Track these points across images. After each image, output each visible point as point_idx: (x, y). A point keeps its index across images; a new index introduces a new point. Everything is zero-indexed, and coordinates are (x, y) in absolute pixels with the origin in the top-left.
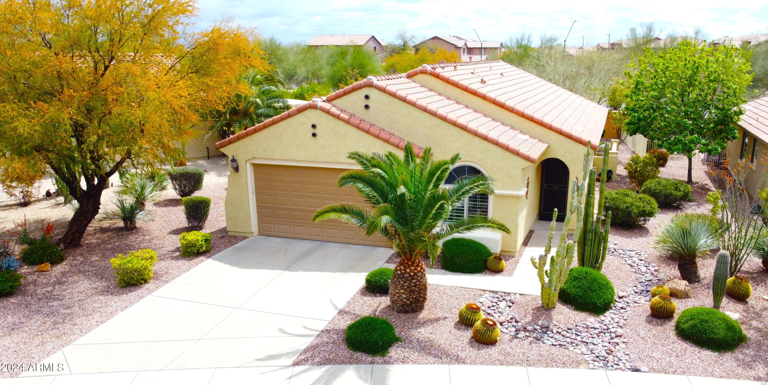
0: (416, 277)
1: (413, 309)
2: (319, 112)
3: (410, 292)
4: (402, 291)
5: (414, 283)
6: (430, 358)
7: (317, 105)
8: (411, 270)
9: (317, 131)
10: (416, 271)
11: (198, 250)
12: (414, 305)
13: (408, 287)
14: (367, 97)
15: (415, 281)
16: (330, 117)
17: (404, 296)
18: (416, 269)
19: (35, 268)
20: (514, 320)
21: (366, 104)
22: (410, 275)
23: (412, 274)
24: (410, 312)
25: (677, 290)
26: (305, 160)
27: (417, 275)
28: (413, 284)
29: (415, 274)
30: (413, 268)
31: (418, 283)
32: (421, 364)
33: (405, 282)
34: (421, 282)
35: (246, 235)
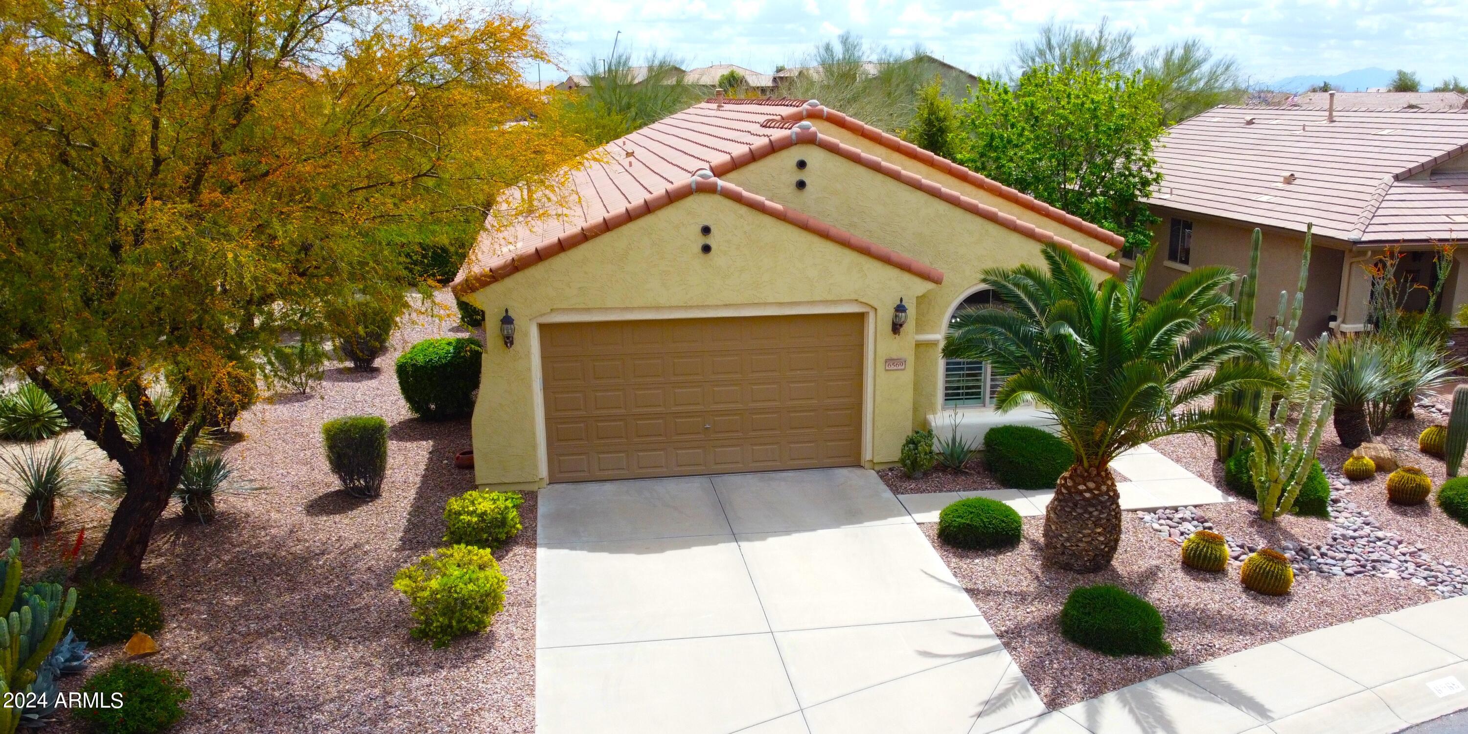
2: (717, 198)
3: (1112, 529)
4: (1098, 530)
5: (1114, 510)
7: (715, 185)
9: (711, 241)
14: (800, 164)
15: (1114, 507)
16: (743, 210)
21: (800, 178)
26: (681, 304)
28: (1113, 513)
35: (527, 488)
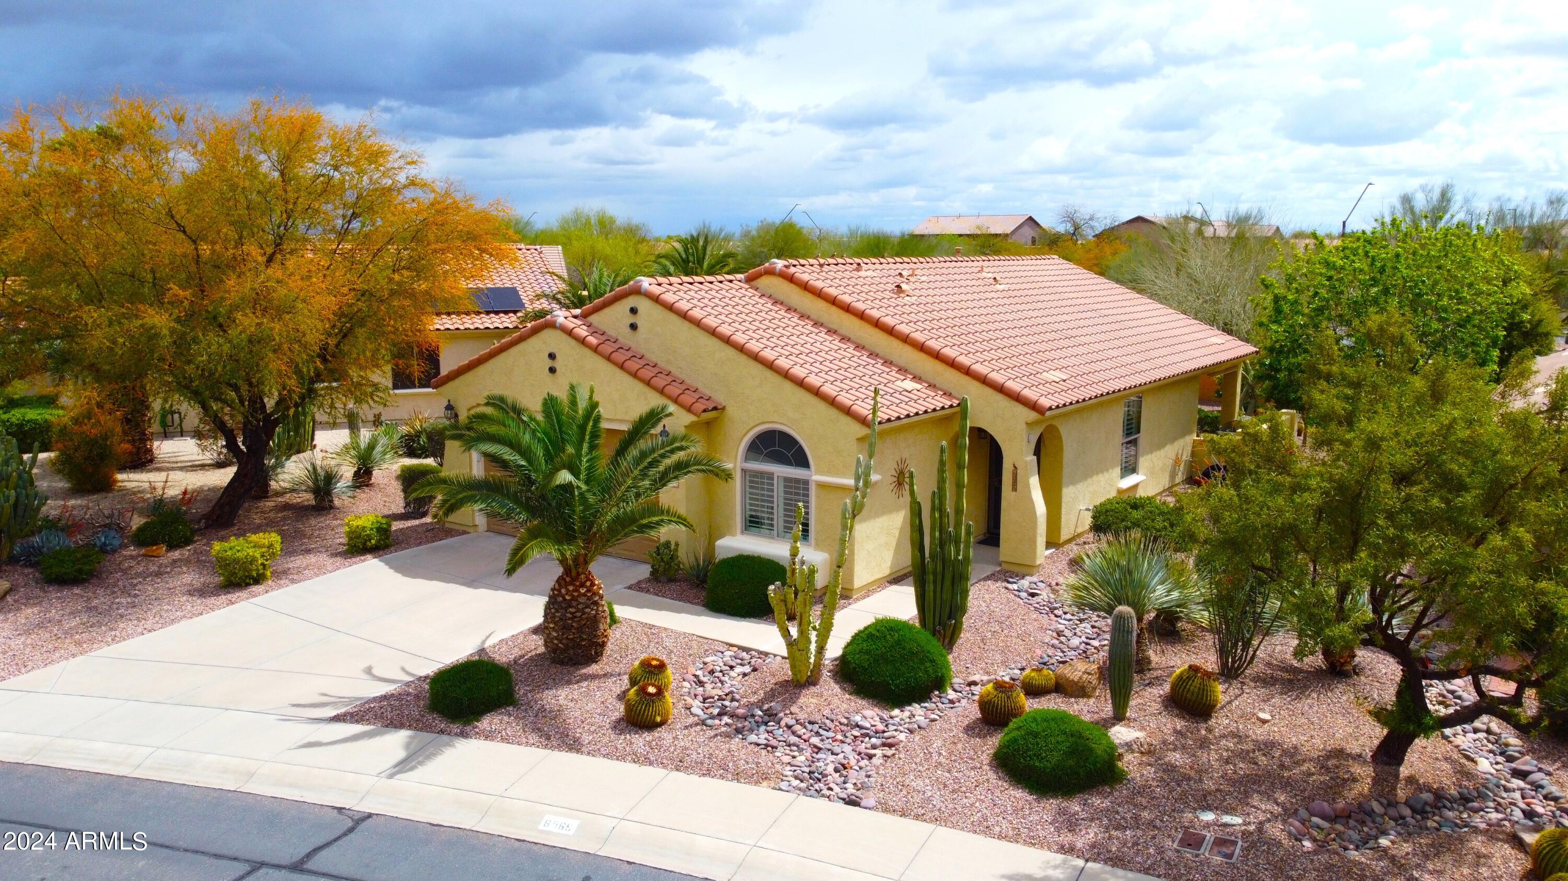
0: (574, 603)
1: (571, 659)
2: (559, 332)
3: (564, 628)
4: (552, 626)
5: (572, 613)
6: (533, 738)
7: (555, 322)
8: (568, 591)
9: (555, 364)
10: (576, 594)
11: (364, 544)
12: (571, 652)
13: (561, 619)
14: (634, 311)
15: (572, 610)
16: (573, 342)
17: (555, 634)
18: (576, 590)
19: (143, 551)
20: (729, 697)
21: (633, 321)
22: (564, 599)
23: (568, 598)
24: (567, 664)
25: (1067, 679)
27: (577, 600)
28: (568, 615)
29: (574, 599)
30: (571, 588)
31: (578, 614)
32: (512, 743)
33: (557, 611)
34: (584, 613)
35: (467, 529)
